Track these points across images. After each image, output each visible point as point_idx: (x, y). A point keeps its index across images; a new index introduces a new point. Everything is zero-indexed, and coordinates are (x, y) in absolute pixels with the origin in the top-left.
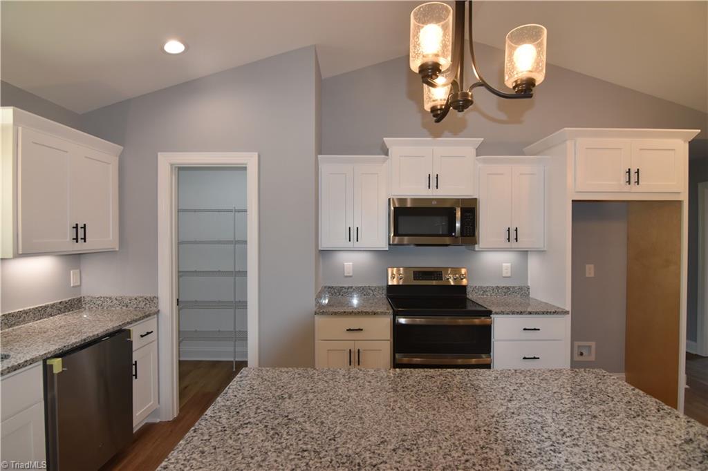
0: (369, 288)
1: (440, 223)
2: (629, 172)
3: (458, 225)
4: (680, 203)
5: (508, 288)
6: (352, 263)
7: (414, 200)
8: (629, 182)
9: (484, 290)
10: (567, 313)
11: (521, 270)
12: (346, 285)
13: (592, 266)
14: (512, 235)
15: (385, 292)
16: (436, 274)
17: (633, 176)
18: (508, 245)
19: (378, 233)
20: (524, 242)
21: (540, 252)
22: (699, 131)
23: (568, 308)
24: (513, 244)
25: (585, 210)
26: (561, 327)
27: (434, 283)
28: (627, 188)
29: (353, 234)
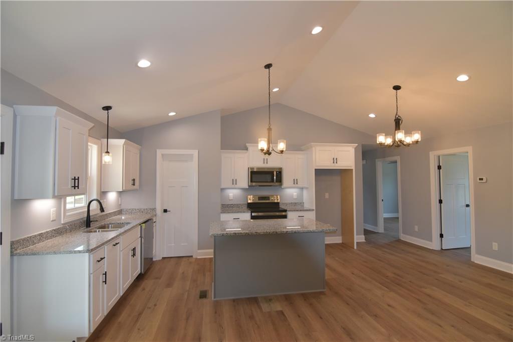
0: (240, 204)
1: (268, 177)
2: (334, 159)
3: (275, 178)
4: (352, 170)
5: (296, 203)
6: (233, 194)
7: (258, 168)
8: (334, 162)
9: (286, 204)
10: (313, 210)
11: (301, 196)
12: (230, 204)
13: (328, 194)
14: (295, 182)
15: (246, 206)
16: (267, 198)
17: (335, 161)
18: (294, 185)
19: (244, 182)
20: (300, 184)
21: (307, 188)
22: (357, 145)
23: (314, 208)
24: (296, 185)
25: (319, 173)
26: (312, 216)
27: (267, 201)
28: (333, 165)
29: (234, 182)
